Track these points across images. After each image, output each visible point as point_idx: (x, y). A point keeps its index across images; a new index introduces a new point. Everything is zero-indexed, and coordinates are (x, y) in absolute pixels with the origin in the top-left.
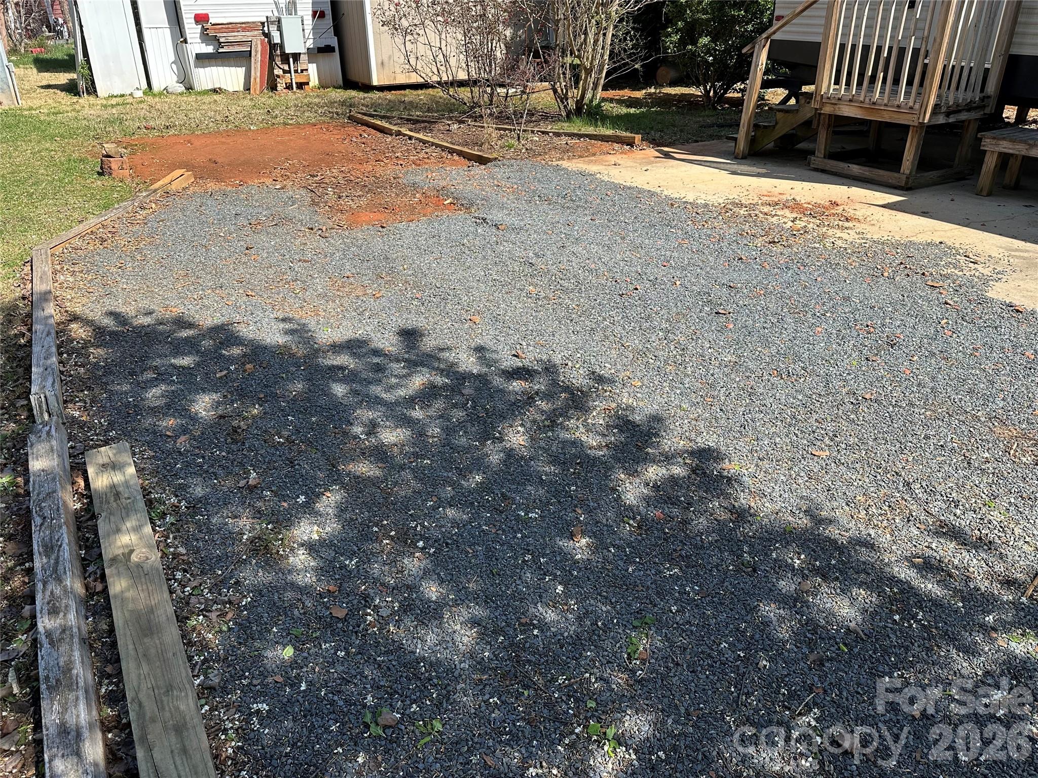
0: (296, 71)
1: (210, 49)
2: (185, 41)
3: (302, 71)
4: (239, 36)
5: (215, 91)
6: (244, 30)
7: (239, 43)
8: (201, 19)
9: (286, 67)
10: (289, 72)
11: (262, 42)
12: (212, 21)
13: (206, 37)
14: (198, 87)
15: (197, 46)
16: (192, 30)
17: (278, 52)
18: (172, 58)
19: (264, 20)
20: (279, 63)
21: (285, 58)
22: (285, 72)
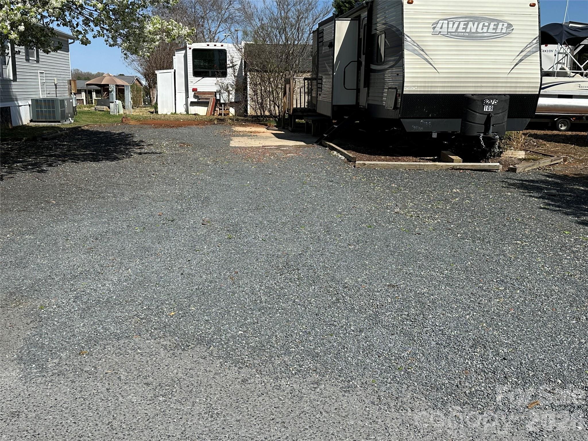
0: (224, 109)
1: (196, 100)
2: (188, 97)
3: (227, 109)
4: (207, 96)
5: (195, 114)
6: (208, 94)
7: (206, 99)
8: (194, 90)
9: (221, 108)
10: (222, 109)
11: (214, 98)
12: (198, 91)
13: (195, 96)
14: (189, 113)
15: (192, 99)
16: (191, 94)
17: (219, 102)
18: (185, 103)
19: (216, 91)
20: (218, 106)
21: (221, 105)
22: (220, 109)
